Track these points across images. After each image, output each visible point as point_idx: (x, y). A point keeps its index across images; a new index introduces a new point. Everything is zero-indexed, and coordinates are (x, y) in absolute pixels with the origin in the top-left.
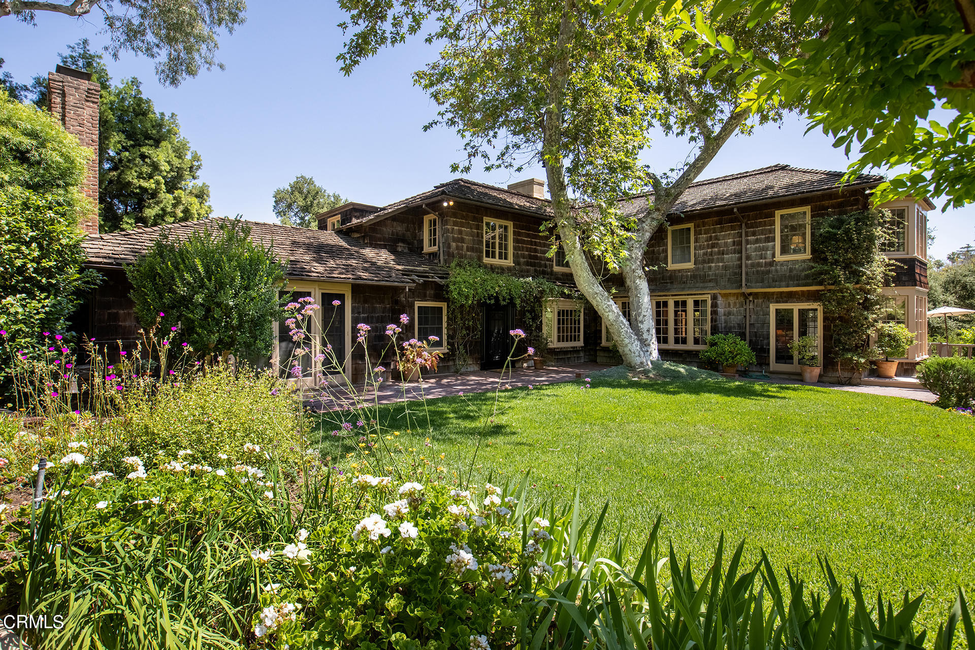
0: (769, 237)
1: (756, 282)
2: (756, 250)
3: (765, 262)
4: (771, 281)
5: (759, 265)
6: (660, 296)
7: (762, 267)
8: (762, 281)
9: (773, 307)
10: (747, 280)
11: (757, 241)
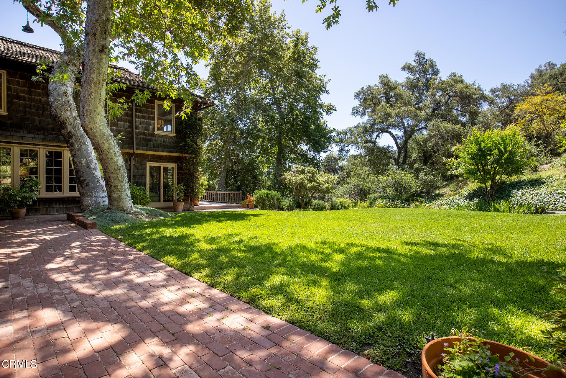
0: (150, 116)
1: (143, 146)
2: (142, 123)
3: (148, 133)
4: (152, 146)
5: (144, 134)
6: (54, 146)
7: (146, 136)
8: (147, 146)
9: (149, 164)
10: (137, 144)
11: (143, 117)
